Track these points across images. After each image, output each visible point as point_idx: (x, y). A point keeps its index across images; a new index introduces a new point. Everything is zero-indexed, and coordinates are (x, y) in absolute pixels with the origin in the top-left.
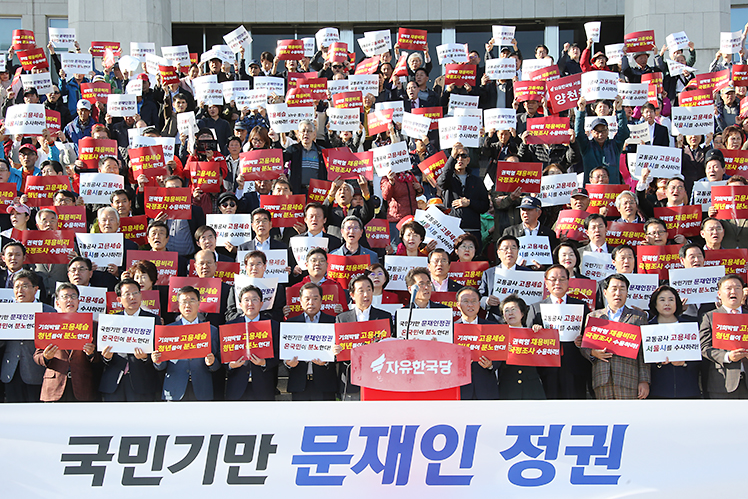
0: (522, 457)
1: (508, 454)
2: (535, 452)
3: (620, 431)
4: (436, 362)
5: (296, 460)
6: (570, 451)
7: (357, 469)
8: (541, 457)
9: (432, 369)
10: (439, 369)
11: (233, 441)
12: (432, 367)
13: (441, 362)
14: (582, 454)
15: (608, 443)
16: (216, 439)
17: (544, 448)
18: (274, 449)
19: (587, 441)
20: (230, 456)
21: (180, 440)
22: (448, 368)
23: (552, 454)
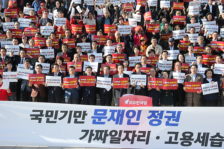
0: (153, 118)
1: (149, 118)
2: (156, 117)
3: (179, 113)
4: (143, 102)
5: (92, 117)
6: (166, 117)
7: (109, 120)
8: (158, 118)
9: (142, 103)
10: (144, 103)
11: (76, 112)
12: (141, 103)
13: (144, 102)
14: (169, 118)
15: (176, 115)
16: (71, 112)
17: (159, 116)
18: (87, 115)
19: (171, 115)
20: (75, 116)
21: (61, 112)
22: (146, 103)
23: (161, 118)
